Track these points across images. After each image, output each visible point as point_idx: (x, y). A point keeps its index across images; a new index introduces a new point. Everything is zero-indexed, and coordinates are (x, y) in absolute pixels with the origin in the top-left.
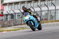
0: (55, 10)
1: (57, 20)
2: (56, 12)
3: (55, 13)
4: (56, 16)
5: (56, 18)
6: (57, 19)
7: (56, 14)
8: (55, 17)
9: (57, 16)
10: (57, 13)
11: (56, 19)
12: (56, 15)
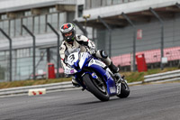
0: (10, 50)
1: (15, 81)
2: (13, 57)
3: (10, 59)
4: (13, 70)
5: (13, 74)
6: (18, 78)
7: (13, 61)
8: (11, 73)
9: (16, 67)
10: (16, 59)
11: (13, 79)
12: (13, 65)
